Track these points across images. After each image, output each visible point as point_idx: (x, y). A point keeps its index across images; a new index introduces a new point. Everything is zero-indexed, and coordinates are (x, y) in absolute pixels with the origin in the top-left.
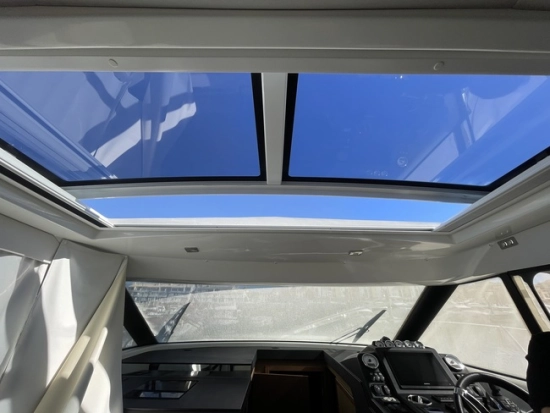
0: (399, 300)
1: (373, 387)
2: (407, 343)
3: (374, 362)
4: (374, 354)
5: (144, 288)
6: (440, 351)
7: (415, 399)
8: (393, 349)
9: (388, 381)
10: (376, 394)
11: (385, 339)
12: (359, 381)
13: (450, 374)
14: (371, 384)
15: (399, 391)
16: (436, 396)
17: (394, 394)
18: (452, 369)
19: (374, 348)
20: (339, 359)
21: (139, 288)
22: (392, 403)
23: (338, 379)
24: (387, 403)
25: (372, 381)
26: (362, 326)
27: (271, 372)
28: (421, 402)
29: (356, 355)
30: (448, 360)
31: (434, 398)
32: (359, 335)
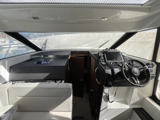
0: (112, 37)
1: (100, 60)
2: (113, 50)
3: (102, 55)
4: (102, 53)
5: (39, 35)
6: (121, 52)
7: (110, 63)
8: (109, 51)
9: (105, 59)
10: (100, 62)
11: (107, 49)
12: (97, 59)
13: (122, 57)
14: (99, 60)
15: (107, 61)
16: (116, 62)
17: (105, 62)
18: (123, 56)
19: (103, 51)
20: (92, 54)
21: (37, 35)
22: (104, 64)
23: (92, 58)
24: (103, 64)
25: (100, 59)
26: (101, 45)
27: (75, 56)
28: (112, 64)
29: (97, 53)
30: (123, 54)
31: (115, 63)
32: (100, 47)
